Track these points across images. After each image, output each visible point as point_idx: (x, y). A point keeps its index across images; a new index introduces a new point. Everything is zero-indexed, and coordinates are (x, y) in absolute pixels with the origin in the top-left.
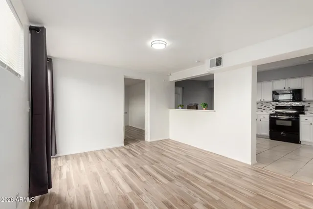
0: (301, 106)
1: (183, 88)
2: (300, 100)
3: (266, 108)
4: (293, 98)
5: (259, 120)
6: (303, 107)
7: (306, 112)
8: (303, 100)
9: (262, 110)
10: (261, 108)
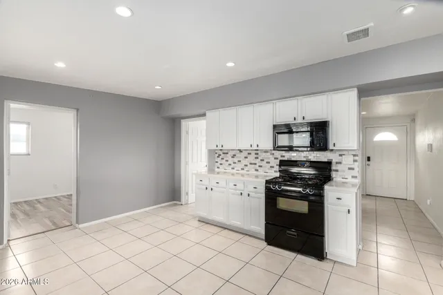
0: (326, 160)
1: (78, 110)
2: (324, 148)
3: (264, 164)
4: (312, 143)
5: (245, 194)
6: (329, 163)
7: (334, 174)
8: (331, 147)
9: (257, 167)
10: (255, 164)
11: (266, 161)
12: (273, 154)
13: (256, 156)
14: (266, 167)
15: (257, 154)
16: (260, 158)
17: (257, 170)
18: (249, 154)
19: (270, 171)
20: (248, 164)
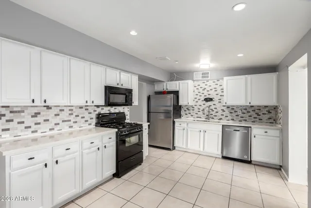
10: (70, 121)
11: (80, 116)
12: (87, 109)
13: (70, 112)
14: (80, 122)
15: (72, 110)
16: (75, 114)
17: (71, 127)
18: (61, 110)
19: (85, 125)
20: (60, 122)
